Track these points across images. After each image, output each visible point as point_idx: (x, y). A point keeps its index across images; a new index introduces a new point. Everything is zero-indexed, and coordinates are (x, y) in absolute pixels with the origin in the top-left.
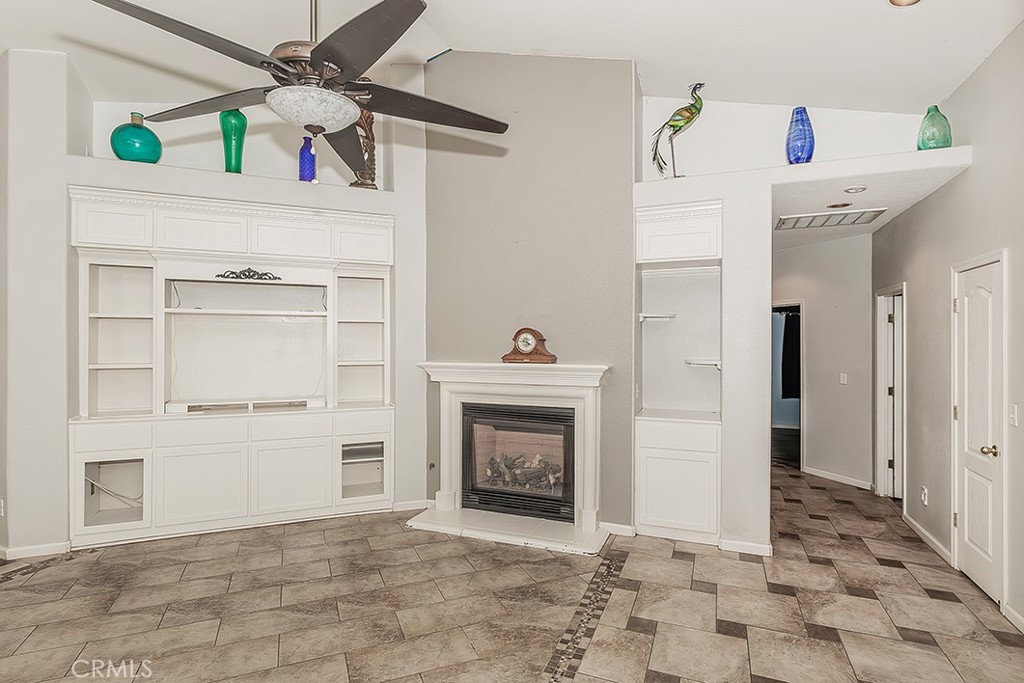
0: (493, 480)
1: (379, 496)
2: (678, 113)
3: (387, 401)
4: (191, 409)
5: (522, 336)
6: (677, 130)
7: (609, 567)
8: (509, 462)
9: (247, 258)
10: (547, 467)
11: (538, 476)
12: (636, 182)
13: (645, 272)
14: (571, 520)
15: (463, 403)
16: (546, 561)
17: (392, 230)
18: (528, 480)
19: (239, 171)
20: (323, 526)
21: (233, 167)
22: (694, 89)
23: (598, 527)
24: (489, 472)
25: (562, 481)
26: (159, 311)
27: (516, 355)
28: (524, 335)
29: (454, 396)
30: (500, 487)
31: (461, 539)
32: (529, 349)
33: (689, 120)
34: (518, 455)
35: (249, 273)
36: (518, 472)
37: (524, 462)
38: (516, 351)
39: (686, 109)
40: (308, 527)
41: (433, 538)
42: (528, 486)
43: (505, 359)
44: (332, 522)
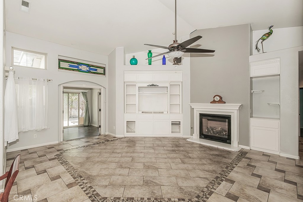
0: (208, 132)
1: (179, 134)
2: (264, 35)
3: (181, 113)
4: (142, 112)
6: (264, 40)
7: (242, 154)
8: (212, 128)
9: (153, 82)
10: (223, 130)
11: (220, 132)
12: (250, 55)
13: (253, 79)
14: (230, 144)
15: (200, 113)
16: (223, 151)
17: (182, 74)
18: (218, 133)
19: (151, 65)
20: (168, 138)
21: (150, 64)
22: (270, 28)
23: (238, 146)
24: (207, 130)
25: (227, 134)
26: (137, 93)
27: (214, 102)
28: (216, 97)
29: (197, 112)
30: (210, 134)
31: (200, 144)
32: (218, 100)
33: (268, 37)
34: (214, 127)
35: (153, 85)
36: (214, 131)
37: (216, 129)
39: (267, 34)
40: (165, 138)
41: (193, 143)
42: (217, 135)
43: (211, 103)
44: (169, 138)
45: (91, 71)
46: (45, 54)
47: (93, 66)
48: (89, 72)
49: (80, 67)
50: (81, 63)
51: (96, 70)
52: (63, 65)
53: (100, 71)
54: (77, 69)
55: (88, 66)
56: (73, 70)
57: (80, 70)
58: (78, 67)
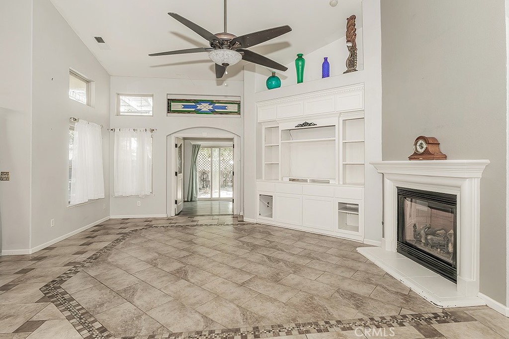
1: (356, 233)
4: (290, 180)
5: (420, 141)
9: (304, 118)
15: (396, 187)
17: (364, 90)
19: (302, 82)
21: (300, 81)
26: (280, 142)
29: (392, 182)
32: (421, 151)
35: (306, 124)
36: (429, 238)
38: (415, 154)
43: (410, 158)
45: (216, 110)
46: (152, 96)
47: (219, 102)
48: (213, 112)
49: (199, 107)
50: (200, 100)
51: (224, 108)
52: (175, 106)
53: (233, 108)
54: (193, 109)
55: (211, 102)
56: (189, 112)
57: (199, 112)
58: (195, 107)
